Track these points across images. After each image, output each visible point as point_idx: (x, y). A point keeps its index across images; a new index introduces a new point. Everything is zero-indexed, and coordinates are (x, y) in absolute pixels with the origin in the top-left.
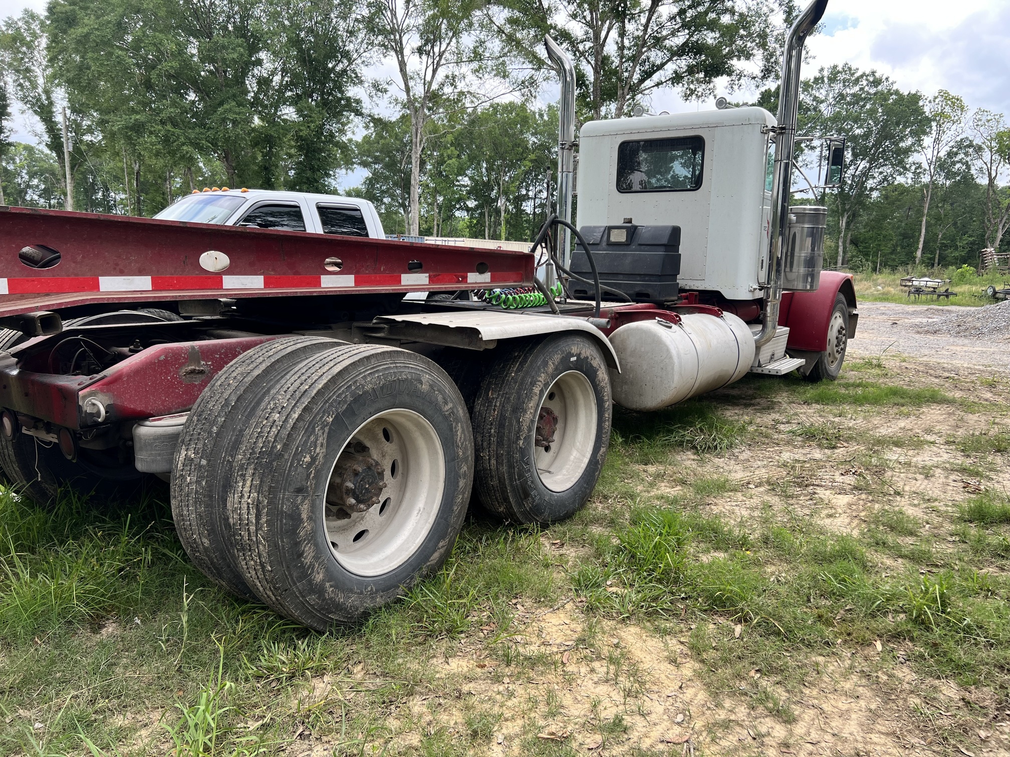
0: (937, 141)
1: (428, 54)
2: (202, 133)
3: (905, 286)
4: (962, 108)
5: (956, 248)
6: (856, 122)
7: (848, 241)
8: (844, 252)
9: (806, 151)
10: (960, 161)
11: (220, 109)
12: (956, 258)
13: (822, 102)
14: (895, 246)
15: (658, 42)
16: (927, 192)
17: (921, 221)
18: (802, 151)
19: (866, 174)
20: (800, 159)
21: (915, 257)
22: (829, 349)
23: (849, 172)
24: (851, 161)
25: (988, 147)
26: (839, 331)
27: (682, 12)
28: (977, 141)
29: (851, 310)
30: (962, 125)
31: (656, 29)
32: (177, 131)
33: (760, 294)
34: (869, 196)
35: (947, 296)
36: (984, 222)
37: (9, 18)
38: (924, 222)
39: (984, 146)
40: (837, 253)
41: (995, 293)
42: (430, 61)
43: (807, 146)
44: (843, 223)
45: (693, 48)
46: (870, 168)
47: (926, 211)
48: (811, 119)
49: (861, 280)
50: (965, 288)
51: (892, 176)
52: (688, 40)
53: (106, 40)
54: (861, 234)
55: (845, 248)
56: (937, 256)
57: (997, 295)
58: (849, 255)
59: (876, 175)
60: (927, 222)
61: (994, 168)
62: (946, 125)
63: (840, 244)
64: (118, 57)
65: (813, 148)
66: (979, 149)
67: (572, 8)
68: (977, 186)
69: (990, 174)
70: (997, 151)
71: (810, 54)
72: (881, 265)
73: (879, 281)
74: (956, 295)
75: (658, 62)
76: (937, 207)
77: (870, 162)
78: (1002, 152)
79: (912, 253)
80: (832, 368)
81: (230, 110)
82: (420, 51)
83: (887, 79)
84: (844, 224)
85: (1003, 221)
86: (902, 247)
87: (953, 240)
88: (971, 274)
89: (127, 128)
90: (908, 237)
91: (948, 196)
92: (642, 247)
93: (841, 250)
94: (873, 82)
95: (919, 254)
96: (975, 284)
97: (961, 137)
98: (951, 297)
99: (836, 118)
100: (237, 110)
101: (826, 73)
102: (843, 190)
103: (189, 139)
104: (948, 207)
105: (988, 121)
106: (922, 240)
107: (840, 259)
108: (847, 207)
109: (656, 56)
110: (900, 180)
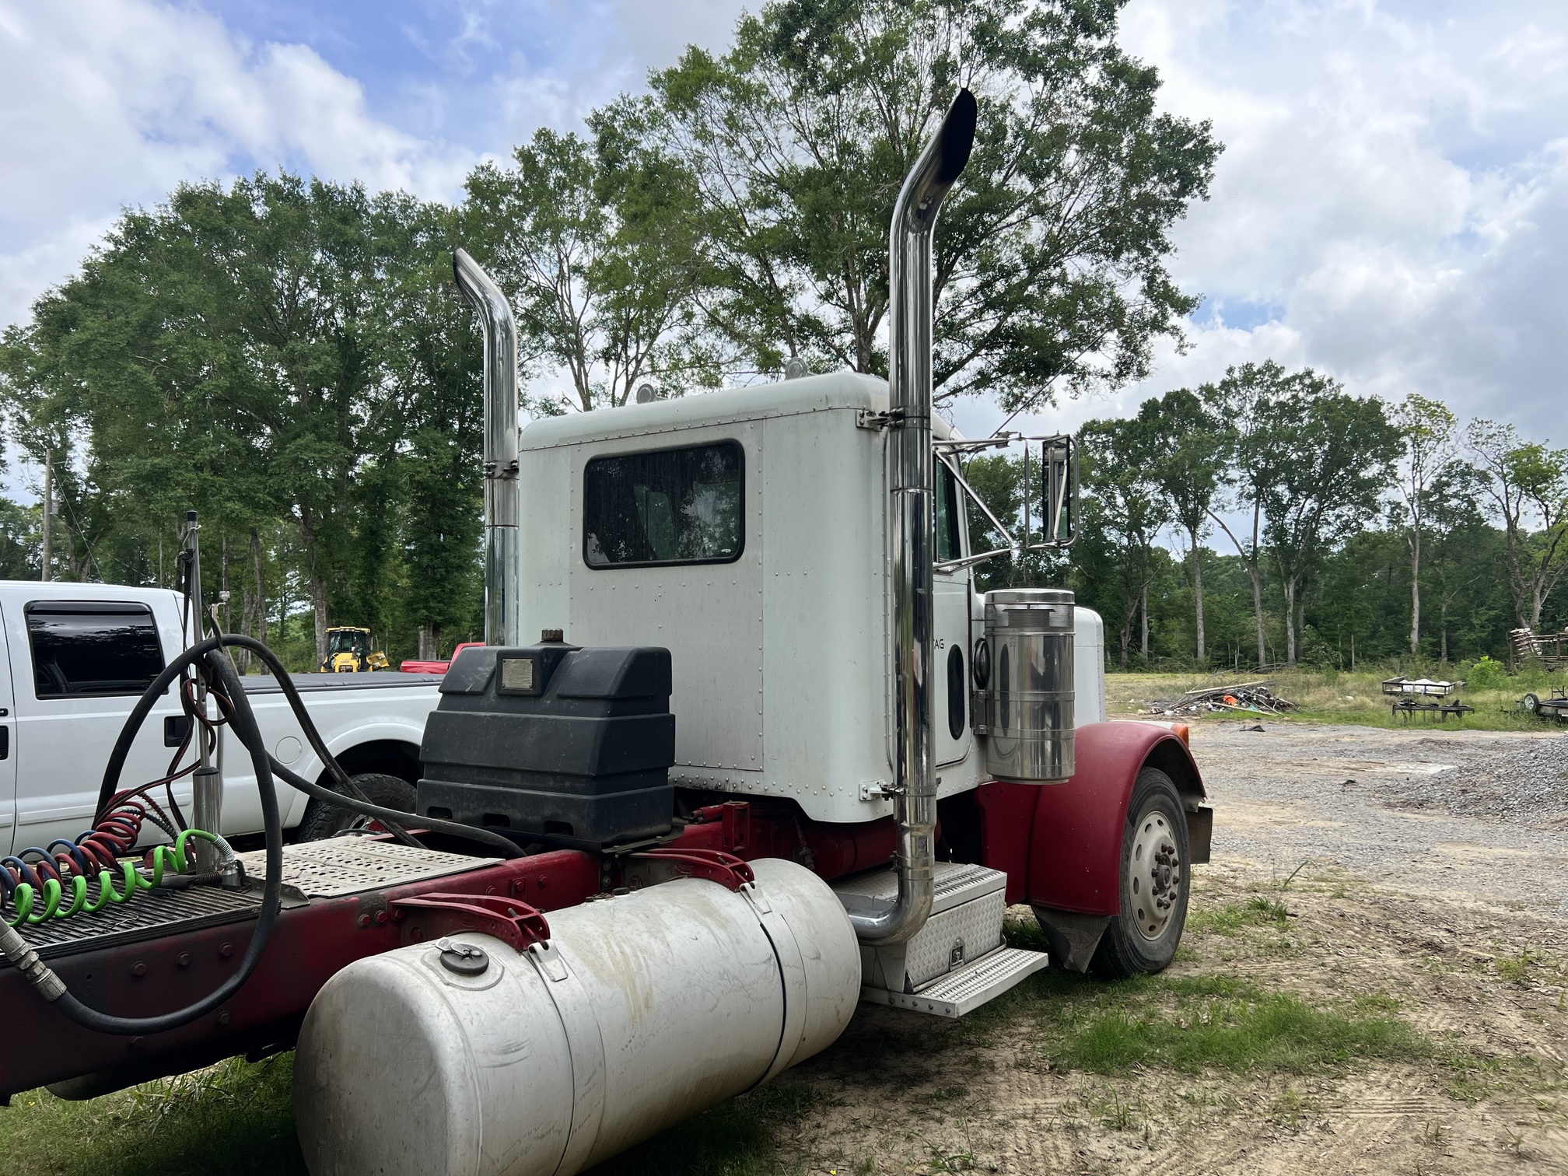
0: (1416, 467)
1: (618, 359)
2: (260, 482)
3: (1391, 693)
4: (1448, 418)
5: (1472, 628)
6: (1289, 441)
7: (1301, 620)
8: (1297, 636)
9: (1220, 486)
10: (1456, 495)
11: (292, 446)
12: (1474, 643)
13: (1237, 415)
14: (1376, 627)
15: (951, 329)
16: (1414, 542)
17: (1411, 588)
18: (1213, 485)
19: (1315, 517)
20: (1212, 498)
21: (1409, 643)
22: (1136, 902)
23: (1289, 515)
24: (1291, 500)
25: (1498, 473)
26: (1159, 859)
27: (986, 285)
28: (1480, 466)
29: (1192, 801)
30: (1452, 442)
31: (946, 311)
32: (220, 480)
33: (889, 807)
34: (1326, 551)
35: (1459, 713)
36: (1509, 587)
37: (11, 327)
38: (1415, 588)
39: (1492, 474)
40: (1286, 638)
41: (1538, 706)
42: (621, 368)
43: (1220, 479)
44: (1290, 592)
45: (1008, 336)
46: (1320, 510)
47: (1416, 572)
48: (1220, 440)
49: (1319, 685)
50: (1488, 696)
51: (1356, 520)
52: (999, 326)
53: (116, 349)
54: (1319, 608)
55: (1297, 631)
56: (1444, 640)
57: (1543, 710)
58: (1305, 640)
59: (1331, 519)
60: (1419, 588)
61: (1513, 505)
62: (1427, 445)
63: (1289, 624)
64: (133, 373)
65: (1230, 482)
66: (1484, 477)
67: (822, 286)
68: (1490, 531)
69: (1507, 515)
70: (1513, 481)
71: (1186, 341)
72: (1357, 655)
73: (1349, 686)
74: (1473, 710)
75: (955, 358)
76: (1432, 564)
77: (1319, 500)
78: (1522, 480)
79: (1403, 636)
80: (1155, 941)
81: (306, 447)
82: (606, 355)
83: (1330, 381)
84: (1291, 594)
85: (1541, 584)
86: (1387, 628)
87: (1465, 615)
88: (1496, 672)
89: (139, 477)
90: (1395, 612)
91: (1446, 548)
92: (565, 703)
93: (1291, 633)
94: (1311, 385)
95: (1414, 637)
96: (1505, 688)
97: (1452, 459)
98: (1465, 715)
99: (1259, 439)
100: (318, 446)
101: (1237, 375)
102: (1284, 543)
103: (239, 491)
104: (1451, 565)
105: (1491, 437)
106: (1416, 615)
107: (1291, 647)
108: (1293, 568)
109: (951, 350)
110: (1369, 526)
